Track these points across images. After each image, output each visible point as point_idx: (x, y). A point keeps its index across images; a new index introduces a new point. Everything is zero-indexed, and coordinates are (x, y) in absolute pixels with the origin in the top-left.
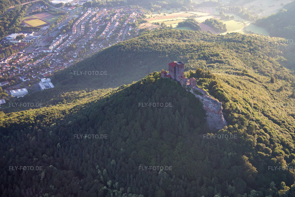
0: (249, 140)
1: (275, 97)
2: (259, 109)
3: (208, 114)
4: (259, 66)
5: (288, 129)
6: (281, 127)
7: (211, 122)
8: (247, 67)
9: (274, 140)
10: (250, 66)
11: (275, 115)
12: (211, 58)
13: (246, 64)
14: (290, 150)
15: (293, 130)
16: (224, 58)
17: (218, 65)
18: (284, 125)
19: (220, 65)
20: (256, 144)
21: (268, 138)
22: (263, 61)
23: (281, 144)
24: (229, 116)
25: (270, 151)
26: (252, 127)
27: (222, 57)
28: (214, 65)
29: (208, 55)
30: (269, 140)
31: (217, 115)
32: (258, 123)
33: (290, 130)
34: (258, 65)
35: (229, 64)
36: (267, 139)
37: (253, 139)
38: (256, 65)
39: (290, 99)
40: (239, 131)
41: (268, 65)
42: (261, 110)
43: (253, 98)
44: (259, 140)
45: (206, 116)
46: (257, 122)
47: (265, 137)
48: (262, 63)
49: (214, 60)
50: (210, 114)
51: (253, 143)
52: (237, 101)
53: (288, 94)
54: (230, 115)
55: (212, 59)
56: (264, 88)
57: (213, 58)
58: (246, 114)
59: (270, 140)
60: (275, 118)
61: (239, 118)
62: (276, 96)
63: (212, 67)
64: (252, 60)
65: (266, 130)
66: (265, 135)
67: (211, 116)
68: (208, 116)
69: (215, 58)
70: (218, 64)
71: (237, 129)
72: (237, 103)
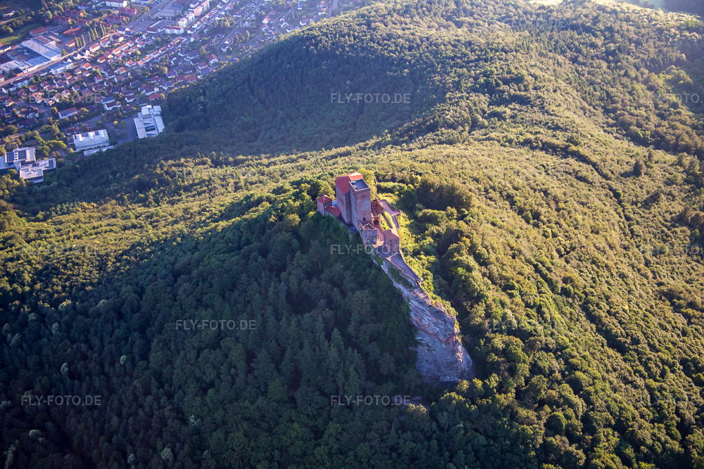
0: (523, 430)
1: (636, 228)
2: (575, 293)
3: (422, 340)
4: (619, 106)
5: (645, 365)
6: (625, 360)
7: (427, 361)
8: (589, 111)
9: (596, 420)
10: (597, 105)
11: (617, 312)
12: (503, 87)
13: (587, 102)
14: (637, 450)
15: (659, 367)
16: (535, 88)
17: (515, 109)
18: (636, 350)
19: (520, 111)
20: (541, 441)
21: (580, 414)
22: (633, 89)
23: (614, 428)
24: (479, 345)
25: (581, 458)
26: (537, 385)
27: (531, 87)
28: (505, 112)
29: (495, 81)
30: (582, 421)
31: (443, 345)
32: (560, 356)
33: (648, 369)
34: (618, 102)
35: (543, 108)
36: (577, 417)
37: (533, 423)
38: (613, 102)
39: (673, 229)
40: (498, 400)
41: (642, 101)
42: (580, 298)
43: (568, 250)
44: (553, 426)
45: (416, 343)
46: (559, 353)
47: (570, 412)
48: (630, 93)
49: (509, 95)
50: (427, 339)
51: (533, 440)
52: (513, 288)
53: (671, 213)
54: (482, 342)
55: (503, 92)
56: (611, 198)
57: (506, 87)
58: (530, 334)
59: (586, 419)
60: (617, 330)
61: (506, 353)
62: (638, 223)
63: (500, 116)
64: (607, 84)
65: (577, 387)
66: (572, 405)
67: (428, 346)
68: (421, 344)
69: (512, 90)
70: (517, 106)
71: (495, 390)
72: (511, 296)
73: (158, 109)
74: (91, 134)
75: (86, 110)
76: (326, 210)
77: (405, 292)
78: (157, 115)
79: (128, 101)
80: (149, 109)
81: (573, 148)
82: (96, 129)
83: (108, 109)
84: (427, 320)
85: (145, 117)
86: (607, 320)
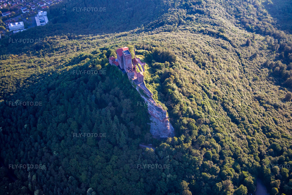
0: (194, 158)
1: (246, 69)
2: (219, 99)
3: (152, 120)
4: (242, 14)
6: (238, 127)
8: (229, 17)
9: (225, 154)
10: (232, 14)
11: (236, 107)
12: (193, 6)
13: (228, 13)
14: (241, 166)
15: (252, 130)
16: (206, 7)
17: (197, 16)
18: (243, 123)
19: (199, 17)
20: (201, 163)
21: (219, 151)
22: (248, 7)
23: (233, 157)
24: (177, 122)
25: (218, 170)
26: (201, 139)
27: (204, 6)
28: (193, 17)
29: (190, 3)
30: (219, 154)
31: (161, 122)
32: (211, 126)
33: (248, 131)
34: (241, 13)
35: (209, 15)
36: (217, 153)
37: (198, 156)
38: (239, 13)
39: (262, 69)
40: (184, 146)
41: (252, 12)
42: (221, 101)
43: (217, 79)
44: (207, 157)
45: (150, 122)
46: (211, 125)
47: (214, 150)
48: (247, 9)
49: (195, 10)
51: (198, 163)
53: (261, 63)
54: (178, 121)
55: (193, 8)
56: (236, 56)
57: (194, 6)
58: (199, 117)
59: (221, 153)
60: (236, 114)
61: (188, 125)
62: (247, 67)
63: (191, 19)
64: (237, 5)
65: (217, 140)
66: (215, 148)
67: (155, 122)
68: (152, 122)
69: (196, 7)
70: (198, 15)
71: (183, 142)
73: (45, 13)
74: (17, 23)
75: (14, 13)
76: (112, 63)
77: (146, 99)
78: (45, 16)
79: (32, 9)
80: (42, 13)
81: (221, 34)
82: (18, 21)
83: (24, 12)
84: (155, 112)
85: (40, 17)
86: (232, 110)
